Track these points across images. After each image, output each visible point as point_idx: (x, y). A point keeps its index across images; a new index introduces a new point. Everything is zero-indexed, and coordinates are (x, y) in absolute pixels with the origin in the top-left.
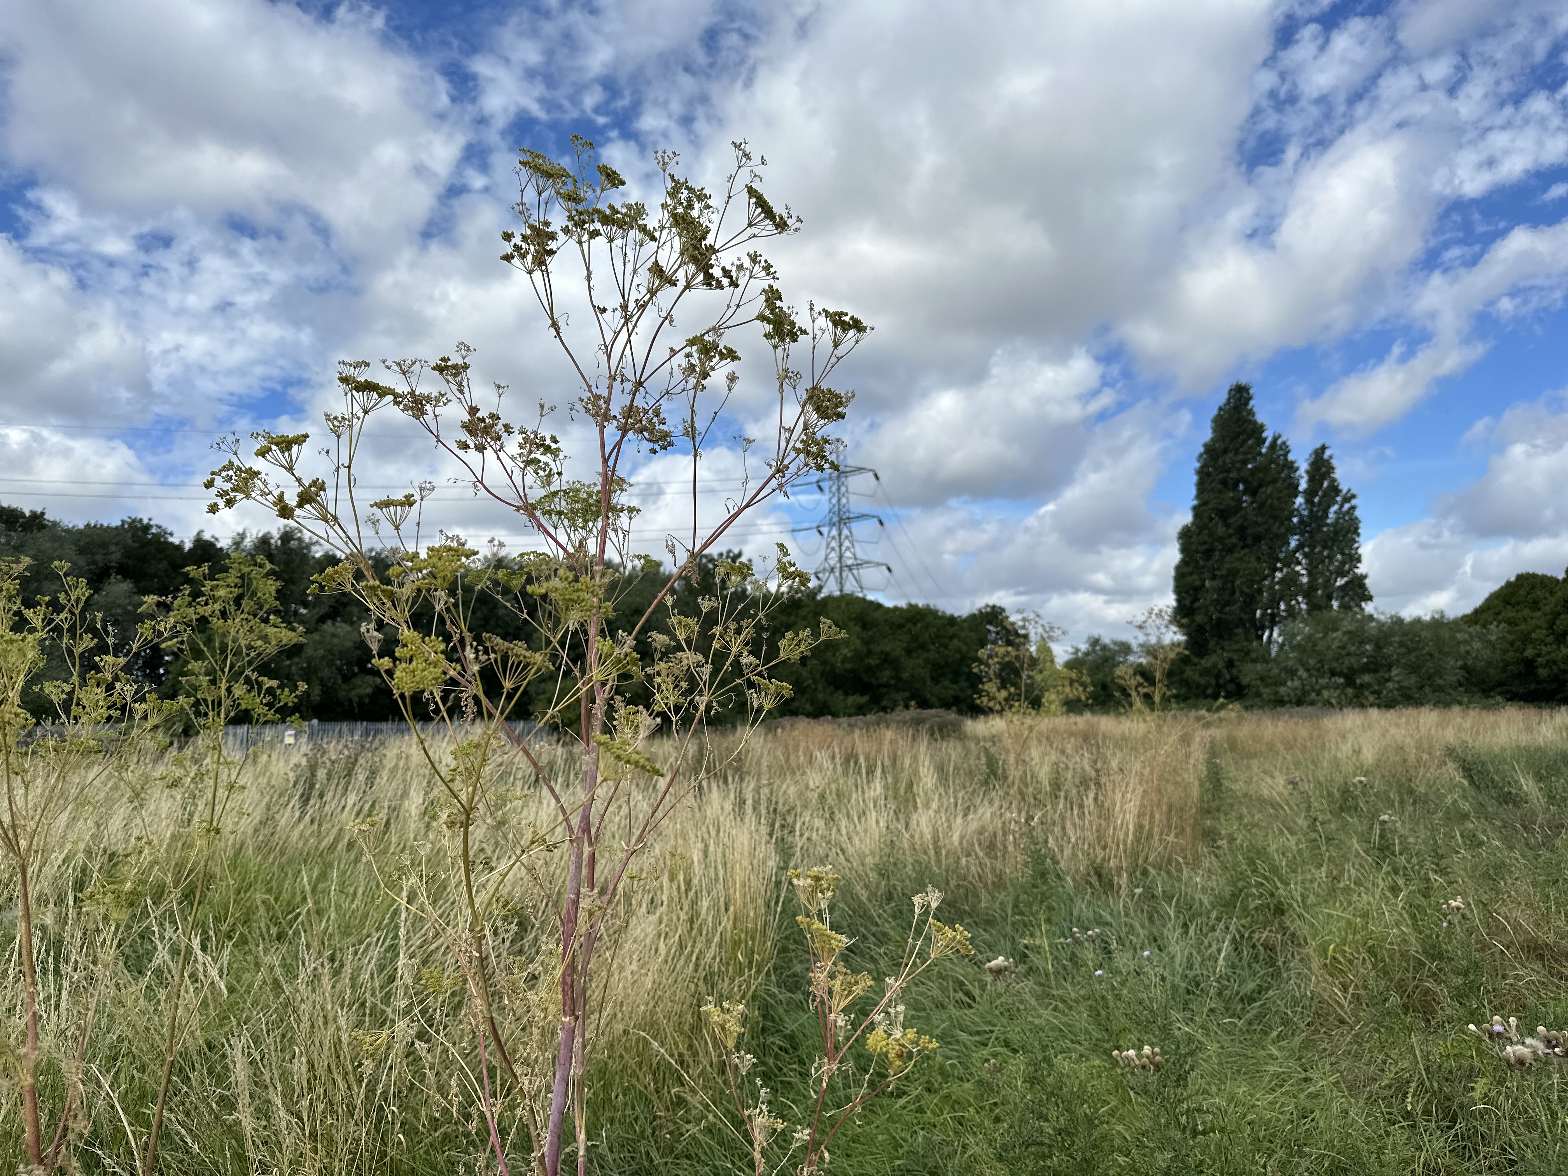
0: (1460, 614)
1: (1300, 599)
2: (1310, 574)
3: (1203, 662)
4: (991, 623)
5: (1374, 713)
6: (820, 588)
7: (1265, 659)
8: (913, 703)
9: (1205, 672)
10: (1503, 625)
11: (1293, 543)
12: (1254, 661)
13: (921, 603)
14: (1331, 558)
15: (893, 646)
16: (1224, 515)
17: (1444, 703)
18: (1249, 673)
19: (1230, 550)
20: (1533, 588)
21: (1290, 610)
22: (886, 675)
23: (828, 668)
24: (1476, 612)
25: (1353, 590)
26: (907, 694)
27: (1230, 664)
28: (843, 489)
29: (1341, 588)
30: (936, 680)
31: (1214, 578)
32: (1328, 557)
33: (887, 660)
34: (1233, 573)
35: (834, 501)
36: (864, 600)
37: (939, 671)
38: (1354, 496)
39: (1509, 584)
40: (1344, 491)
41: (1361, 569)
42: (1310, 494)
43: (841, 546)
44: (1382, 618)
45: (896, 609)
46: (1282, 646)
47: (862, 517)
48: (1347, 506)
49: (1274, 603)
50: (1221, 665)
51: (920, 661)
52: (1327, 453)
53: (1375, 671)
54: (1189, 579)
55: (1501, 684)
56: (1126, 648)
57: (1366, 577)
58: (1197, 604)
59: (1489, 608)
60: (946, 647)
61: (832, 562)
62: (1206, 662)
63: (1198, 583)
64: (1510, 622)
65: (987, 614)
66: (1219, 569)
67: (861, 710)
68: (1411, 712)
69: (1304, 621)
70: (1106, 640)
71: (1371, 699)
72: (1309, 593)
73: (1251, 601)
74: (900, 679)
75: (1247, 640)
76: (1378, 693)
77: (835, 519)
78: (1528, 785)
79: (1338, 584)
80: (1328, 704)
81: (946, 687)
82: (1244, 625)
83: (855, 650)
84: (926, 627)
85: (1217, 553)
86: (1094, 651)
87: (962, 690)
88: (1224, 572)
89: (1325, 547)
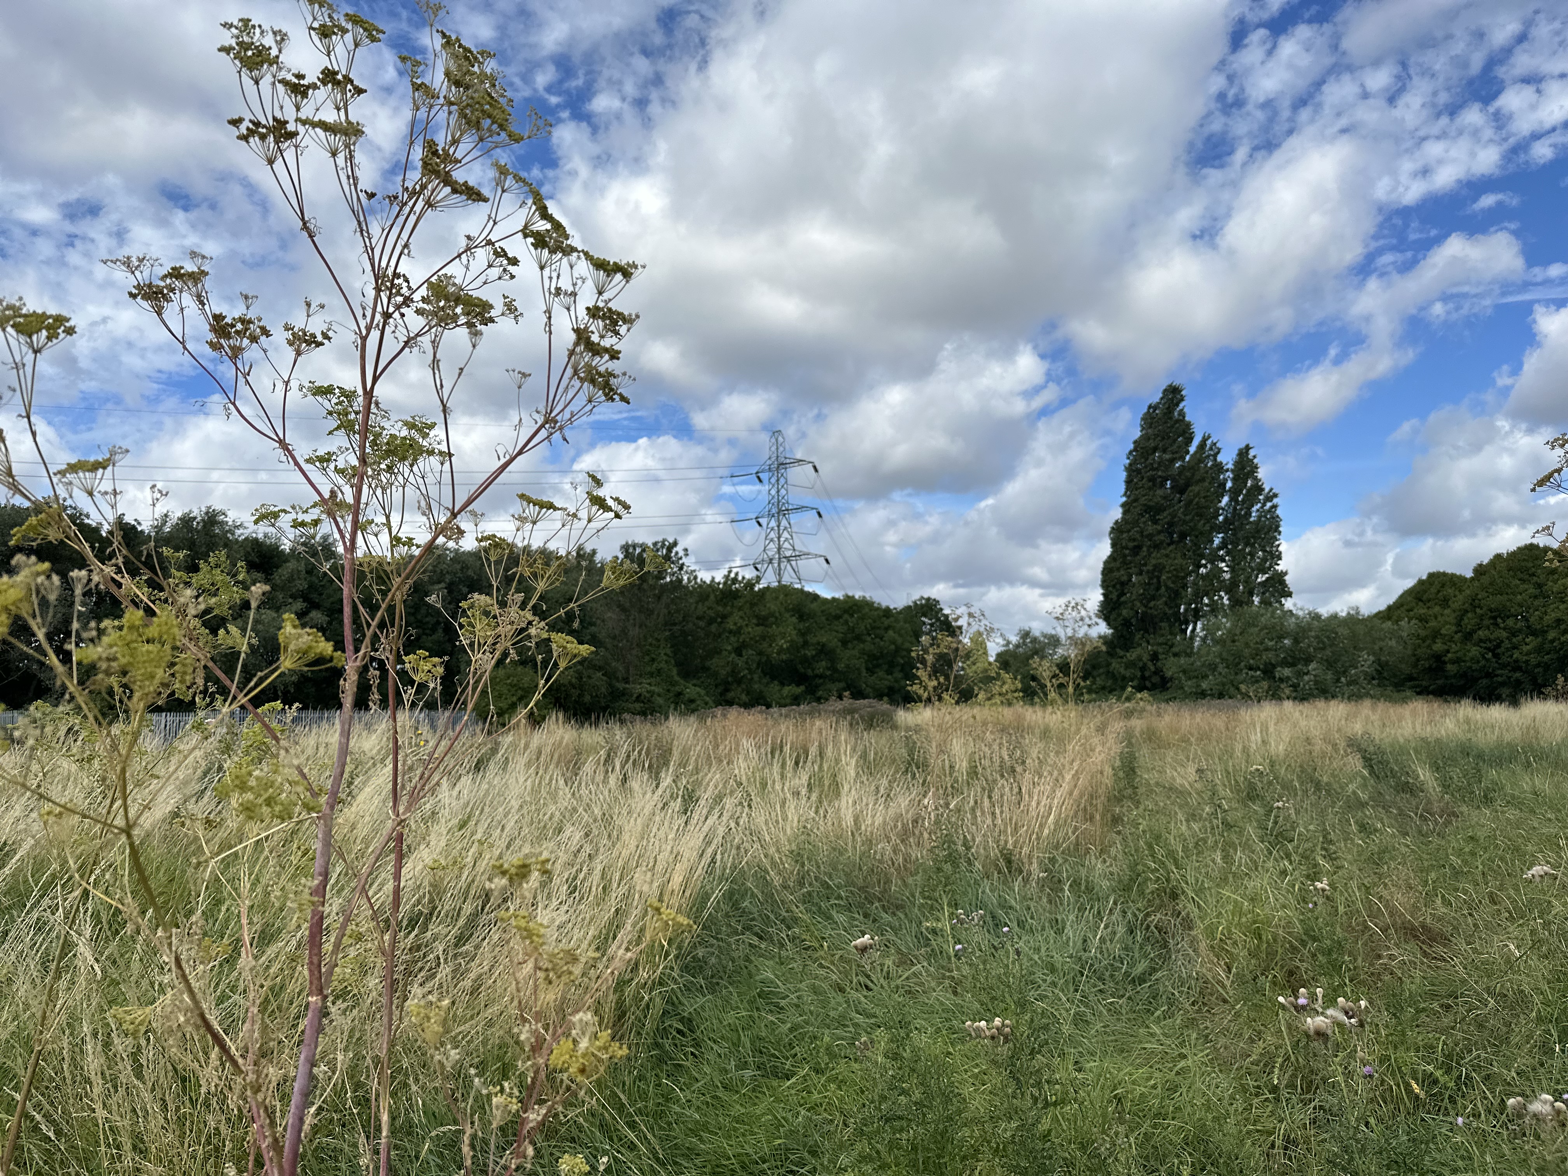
0: (1375, 611)
1: (1222, 594)
2: (1233, 570)
3: (1128, 655)
4: (926, 617)
5: (1288, 705)
6: (758, 579)
7: (1189, 653)
8: (847, 693)
9: (1130, 665)
10: (1413, 621)
11: (1217, 541)
12: (1175, 655)
13: (858, 595)
14: (1252, 555)
15: (829, 637)
16: (1153, 511)
17: (1355, 697)
18: (1171, 667)
19: (1157, 546)
20: (1443, 586)
21: (1213, 604)
22: (821, 666)
23: (764, 659)
24: (1390, 608)
25: (1273, 586)
26: (842, 685)
27: (1155, 657)
28: (782, 481)
29: (1263, 584)
30: (871, 671)
31: (1140, 573)
32: (1250, 554)
33: (824, 651)
34: (1159, 568)
35: (773, 492)
36: (802, 591)
37: (874, 662)
38: (1275, 495)
39: (1421, 582)
40: (1267, 490)
41: (1281, 567)
42: (1235, 493)
43: (779, 538)
44: (1301, 613)
45: (834, 599)
46: (1204, 639)
47: (800, 508)
48: (1269, 505)
49: (1198, 597)
50: (1145, 658)
51: (855, 652)
52: (1252, 453)
53: (1293, 665)
54: (1116, 574)
55: (1410, 678)
56: (1054, 641)
57: (1286, 573)
58: (1123, 599)
59: (1402, 605)
60: (881, 639)
61: (770, 554)
62: (1132, 655)
63: (1125, 578)
64: (1423, 619)
65: (922, 606)
66: (1145, 565)
67: (796, 700)
68: (1320, 704)
69: (1225, 616)
70: (1036, 633)
71: (1287, 691)
72: (1230, 589)
73: (1175, 597)
74: (835, 670)
75: (1171, 634)
76: (1295, 687)
77: (774, 511)
78: (1424, 775)
79: (1259, 580)
80: (1246, 696)
81: (881, 678)
82: (1168, 620)
83: (792, 641)
84: (862, 618)
85: (1145, 549)
86: (1024, 643)
87: (896, 681)
88: (1150, 568)
89: (1246, 545)
